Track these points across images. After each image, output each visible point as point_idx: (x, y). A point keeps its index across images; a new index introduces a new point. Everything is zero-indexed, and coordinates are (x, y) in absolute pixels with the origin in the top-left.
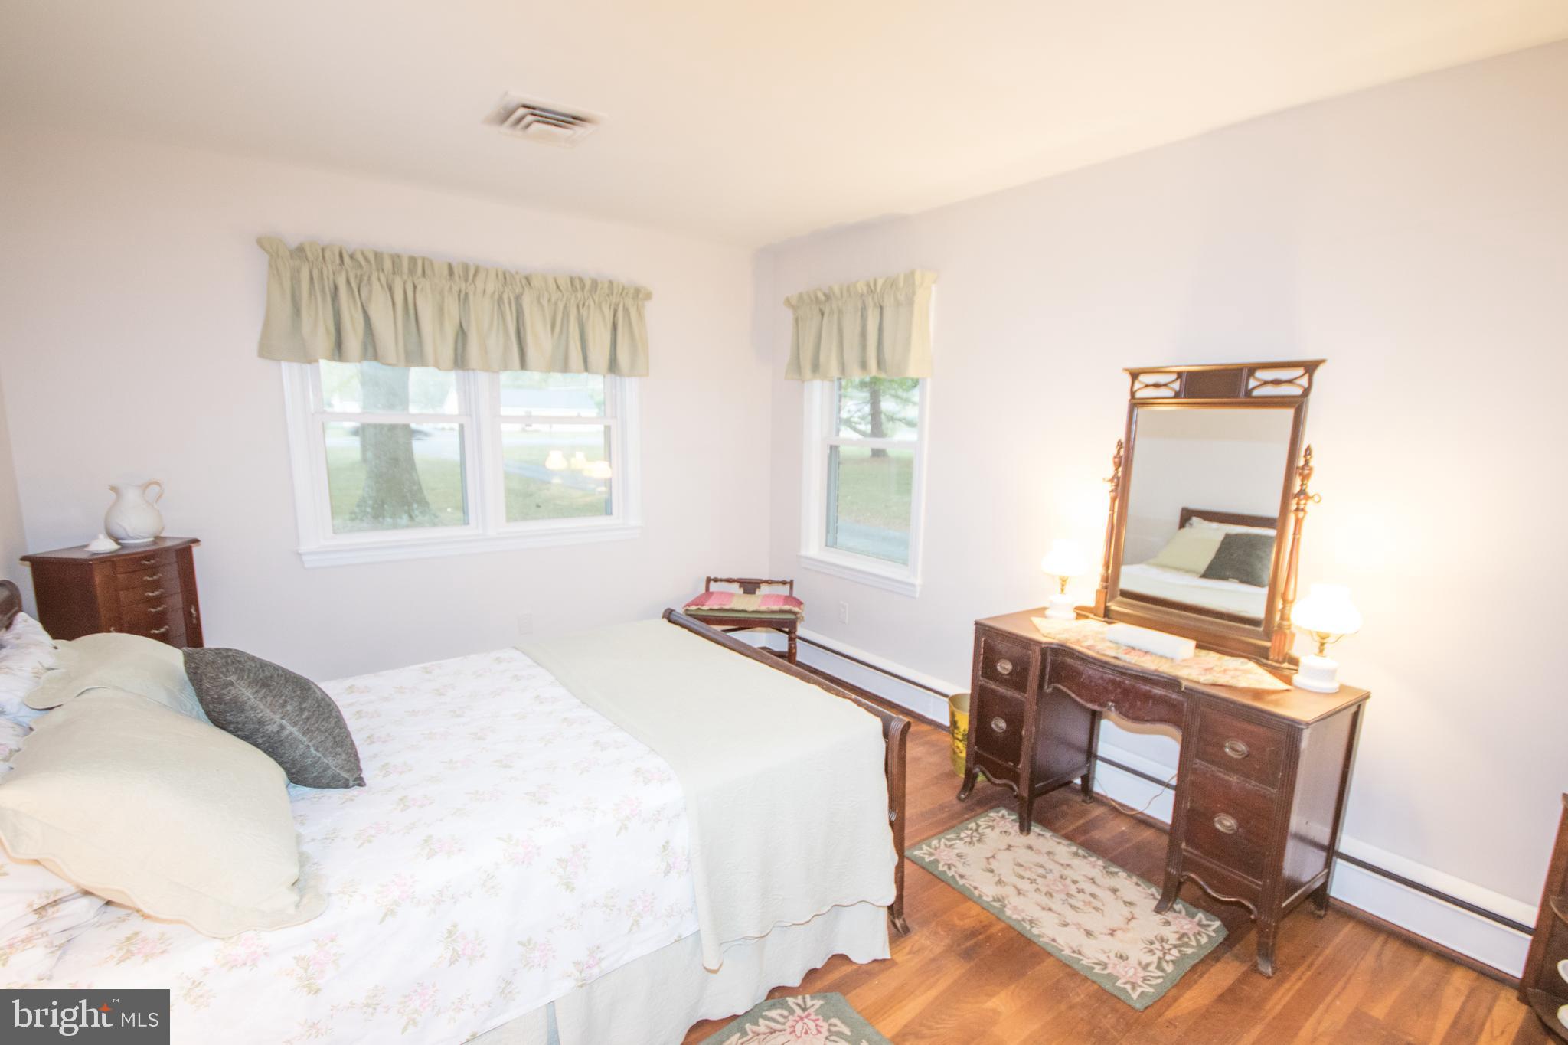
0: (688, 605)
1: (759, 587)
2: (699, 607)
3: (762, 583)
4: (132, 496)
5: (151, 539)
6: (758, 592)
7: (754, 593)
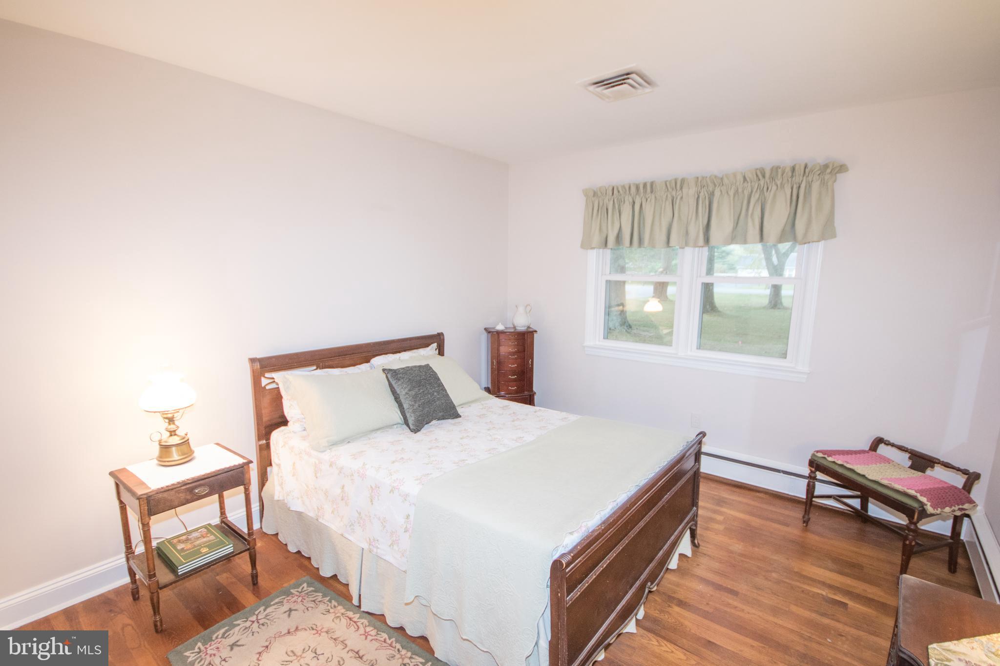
0: (818, 452)
1: (933, 467)
2: (826, 456)
3: (939, 463)
4: (521, 309)
5: (526, 328)
6: (929, 472)
7: (923, 471)
